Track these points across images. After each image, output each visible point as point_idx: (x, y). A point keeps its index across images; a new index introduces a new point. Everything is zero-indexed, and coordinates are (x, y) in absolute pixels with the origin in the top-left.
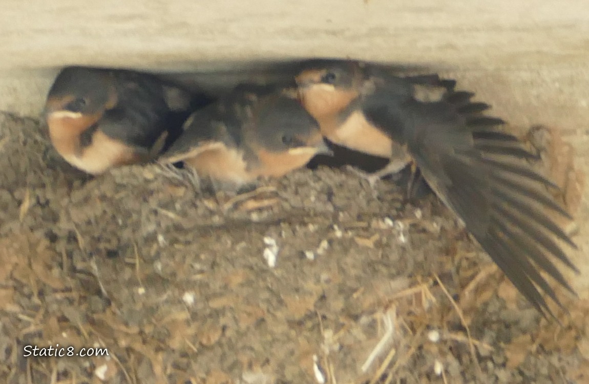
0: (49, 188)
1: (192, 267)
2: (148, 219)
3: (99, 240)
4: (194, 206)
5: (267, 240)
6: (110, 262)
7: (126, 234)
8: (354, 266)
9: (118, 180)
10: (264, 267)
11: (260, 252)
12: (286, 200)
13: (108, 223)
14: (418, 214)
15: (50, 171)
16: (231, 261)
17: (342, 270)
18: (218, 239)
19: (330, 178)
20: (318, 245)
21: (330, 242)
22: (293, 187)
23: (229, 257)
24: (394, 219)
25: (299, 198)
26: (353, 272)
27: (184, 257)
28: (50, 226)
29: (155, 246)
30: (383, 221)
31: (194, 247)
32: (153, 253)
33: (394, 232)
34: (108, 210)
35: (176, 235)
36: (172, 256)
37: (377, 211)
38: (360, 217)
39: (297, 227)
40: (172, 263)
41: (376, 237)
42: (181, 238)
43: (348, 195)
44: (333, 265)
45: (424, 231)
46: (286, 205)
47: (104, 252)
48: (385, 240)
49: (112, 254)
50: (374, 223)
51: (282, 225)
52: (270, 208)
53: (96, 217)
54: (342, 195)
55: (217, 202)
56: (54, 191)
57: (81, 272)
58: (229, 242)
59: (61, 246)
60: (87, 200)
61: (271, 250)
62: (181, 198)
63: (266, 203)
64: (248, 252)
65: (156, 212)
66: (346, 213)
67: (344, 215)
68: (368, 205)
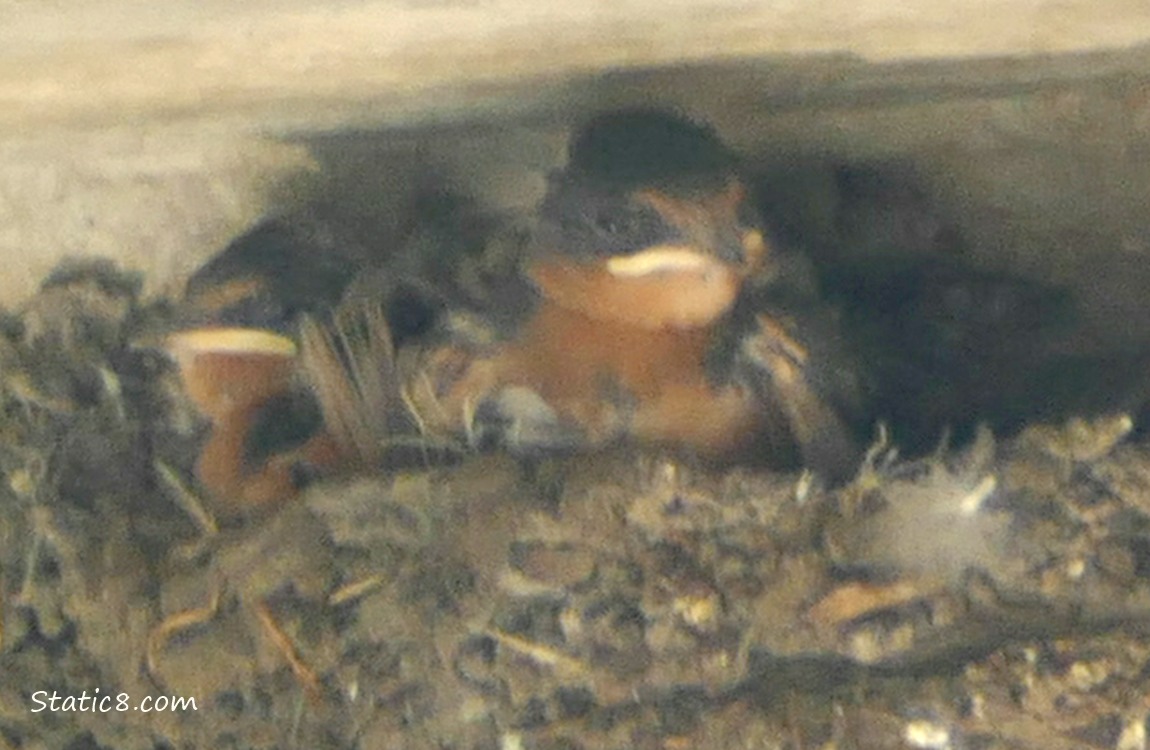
5: (918, 735)
15: (74, 512)
18: (734, 737)
39: (1029, 681)
46: (981, 595)
52: (923, 608)
53: (259, 676)
65: (487, 647)
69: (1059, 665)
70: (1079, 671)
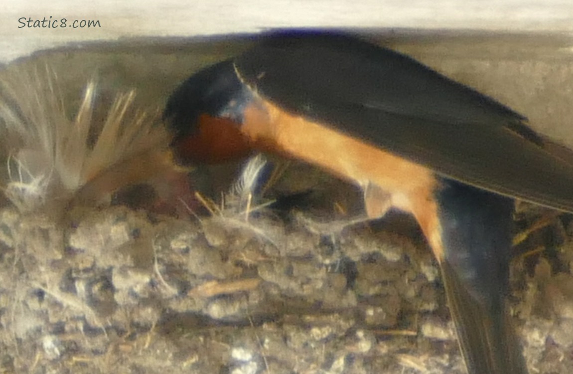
5: (238, 354)
19: (354, 248)
21: (350, 359)
29: (38, 357)
32: (34, 367)
38: (403, 318)
42: (87, 344)
43: (385, 277)
52: (246, 294)
54: (372, 275)
61: (245, 371)
65: (41, 294)
66: (380, 310)
67: (375, 312)
68: (419, 295)
69: (307, 327)
70: (315, 331)
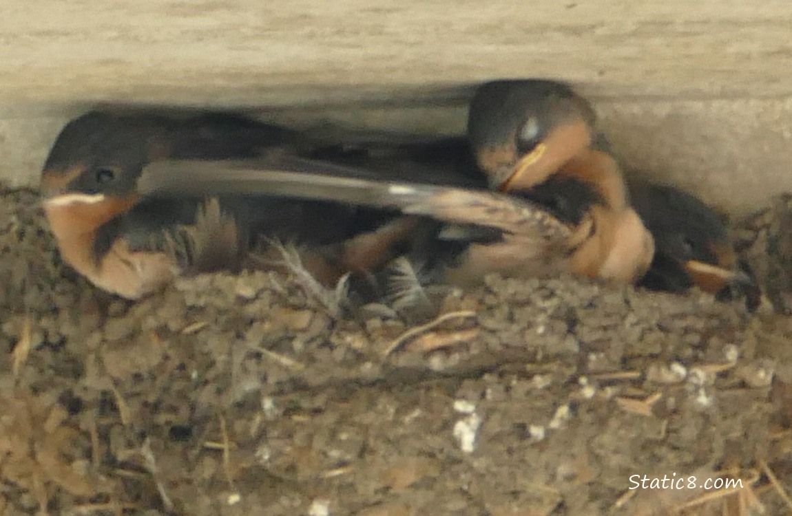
0: (65, 315)
1: (325, 454)
2: (245, 370)
3: (156, 408)
4: (327, 344)
5: (460, 406)
6: (178, 447)
7: (205, 397)
8: (616, 452)
9: (190, 301)
10: (455, 453)
11: (448, 425)
12: (493, 332)
13: (172, 378)
14: (732, 354)
15: (68, 286)
16: (395, 444)
17: (596, 458)
18: (372, 403)
19: (573, 293)
20: (551, 415)
21: (574, 407)
22: (506, 309)
23: (391, 435)
24: (687, 364)
25: (515, 328)
26: (615, 461)
27: (310, 437)
28: (69, 382)
29: (258, 419)
30: (669, 368)
31: (329, 419)
32: (254, 430)
33: (689, 388)
34: (171, 353)
35: (293, 397)
36: (290, 435)
37: (657, 350)
38: (626, 363)
39: (514, 382)
40: (288, 449)
41: (657, 397)
42: (306, 404)
43: (605, 322)
44: (579, 448)
45: (743, 385)
46: (493, 342)
47: (167, 430)
48: (671, 402)
49: (180, 433)
50: (652, 372)
51: (487, 377)
52: (464, 346)
53: (150, 367)
54: (593, 322)
55: (368, 335)
56: (76, 322)
57: (124, 465)
58: (392, 410)
59: (89, 420)
60: (133, 337)
61: (468, 424)
62: (304, 331)
63: (457, 337)
64: (425, 426)
65: (258, 356)
66: (602, 355)
67: (597, 358)
68: (641, 339)
69: (528, 376)
70: (538, 379)
